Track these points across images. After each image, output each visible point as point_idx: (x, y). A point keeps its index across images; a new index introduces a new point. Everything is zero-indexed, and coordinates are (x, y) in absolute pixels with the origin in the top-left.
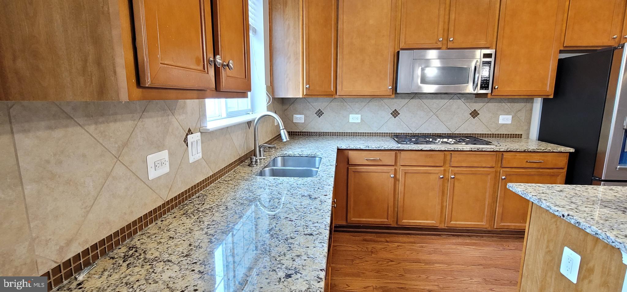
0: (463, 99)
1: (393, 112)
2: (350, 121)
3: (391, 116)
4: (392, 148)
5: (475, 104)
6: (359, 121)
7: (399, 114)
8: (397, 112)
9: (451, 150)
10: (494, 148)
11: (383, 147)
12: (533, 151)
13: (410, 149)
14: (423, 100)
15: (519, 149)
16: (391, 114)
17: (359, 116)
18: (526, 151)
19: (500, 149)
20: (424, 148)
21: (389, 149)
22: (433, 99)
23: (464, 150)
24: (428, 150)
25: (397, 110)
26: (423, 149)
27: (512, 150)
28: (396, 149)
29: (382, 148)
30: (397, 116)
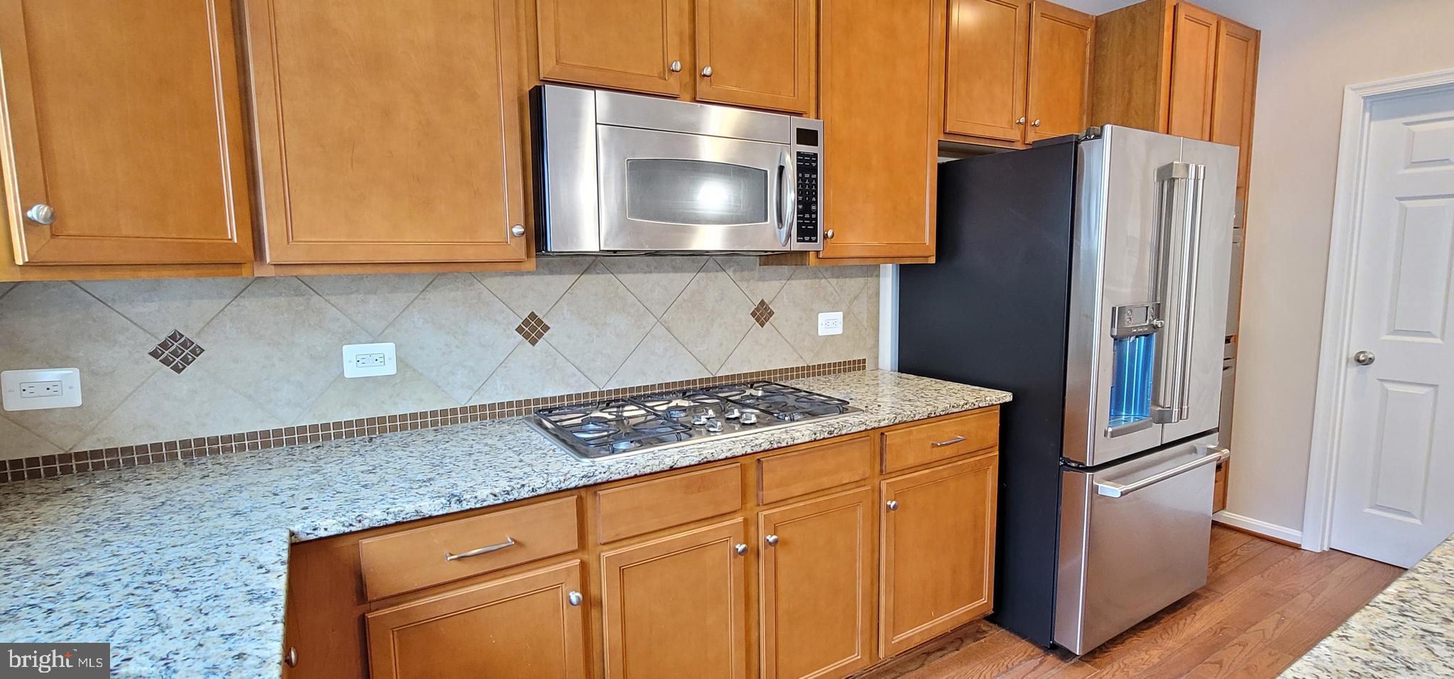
0: (732, 269)
1: (526, 322)
2: (346, 375)
3: (520, 337)
4: (564, 486)
5: (760, 284)
6: (390, 369)
7: (546, 328)
8: (540, 322)
9: (762, 449)
10: (867, 423)
11: (526, 489)
12: (944, 413)
13: (633, 474)
14: (620, 276)
15: (919, 413)
16: (519, 330)
17: (388, 349)
18: (933, 415)
19: (880, 421)
20: (682, 460)
21: (554, 489)
22: (651, 272)
23: (796, 442)
24: (693, 463)
25: (540, 316)
26: (679, 465)
27: (905, 419)
28: (581, 483)
29: (525, 493)
30: (540, 335)
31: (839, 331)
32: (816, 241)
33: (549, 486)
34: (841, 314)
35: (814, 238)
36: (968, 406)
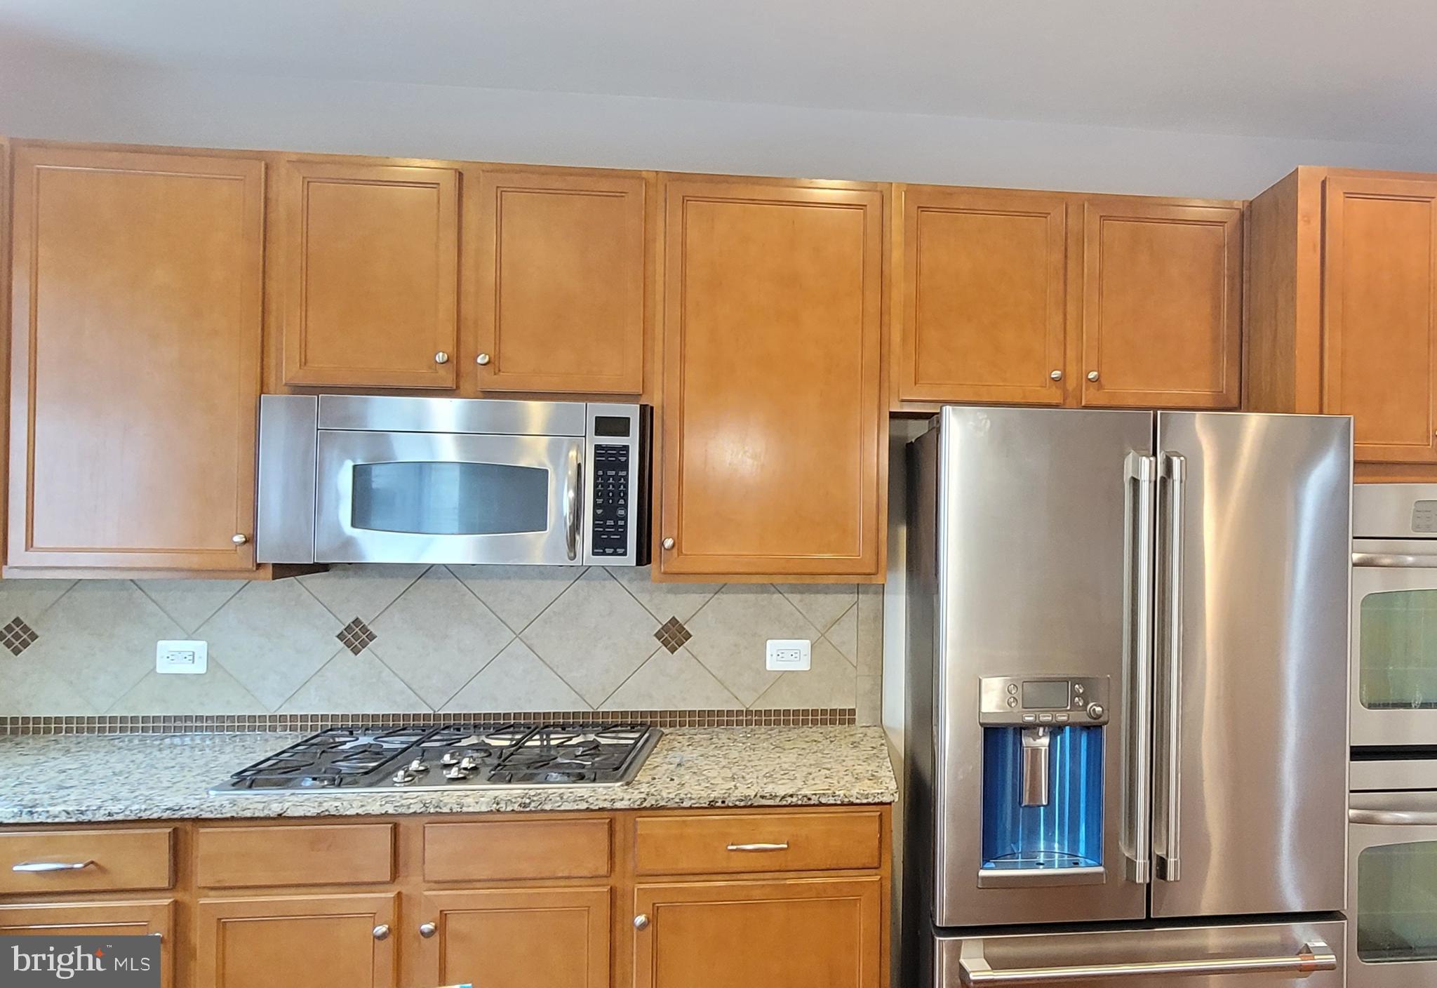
0: (627, 577)
1: (348, 629)
2: (159, 670)
3: (341, 644)
4: (145, 815)
6: (200, 667)
7: (372, 637)
8: (364, 629)
9: (411, 811)
10: (590, 800)
11: (102, 812)
12: (742, 804)
13: (229, 815)
14: (469, 583)
15: (691, 799)
16: (340, 637)
17: (200, 647)
18: (719, 804)
19: (613, 801)
20: (293, 809)
21: (132, 817)
22: (509, 578)
23: (465, 809)
24: (309, 814)
25: (366, 622)
26: (289, 813)
27: (663, 803)
28: (166, 815)
29: (100, 817)
30: (364, 644)
31: (804, 665)
32: (625, 554)
33: (127, 813)
34: (807, 642)
35: (620, 551)
36: (794, 799)
